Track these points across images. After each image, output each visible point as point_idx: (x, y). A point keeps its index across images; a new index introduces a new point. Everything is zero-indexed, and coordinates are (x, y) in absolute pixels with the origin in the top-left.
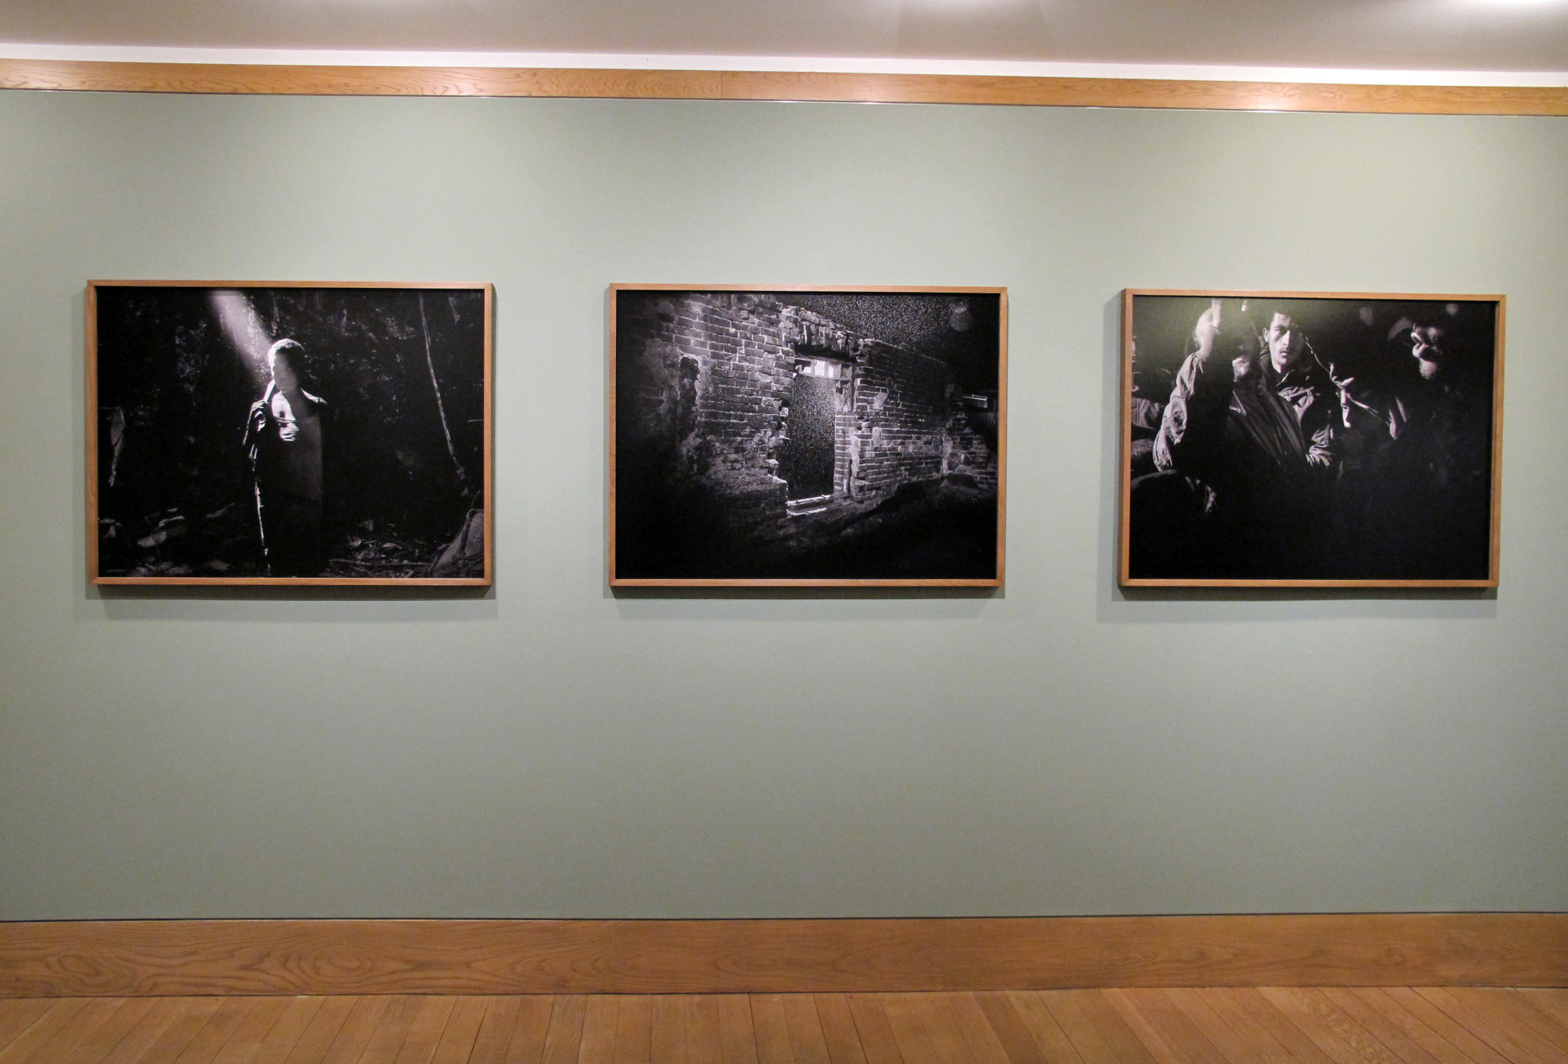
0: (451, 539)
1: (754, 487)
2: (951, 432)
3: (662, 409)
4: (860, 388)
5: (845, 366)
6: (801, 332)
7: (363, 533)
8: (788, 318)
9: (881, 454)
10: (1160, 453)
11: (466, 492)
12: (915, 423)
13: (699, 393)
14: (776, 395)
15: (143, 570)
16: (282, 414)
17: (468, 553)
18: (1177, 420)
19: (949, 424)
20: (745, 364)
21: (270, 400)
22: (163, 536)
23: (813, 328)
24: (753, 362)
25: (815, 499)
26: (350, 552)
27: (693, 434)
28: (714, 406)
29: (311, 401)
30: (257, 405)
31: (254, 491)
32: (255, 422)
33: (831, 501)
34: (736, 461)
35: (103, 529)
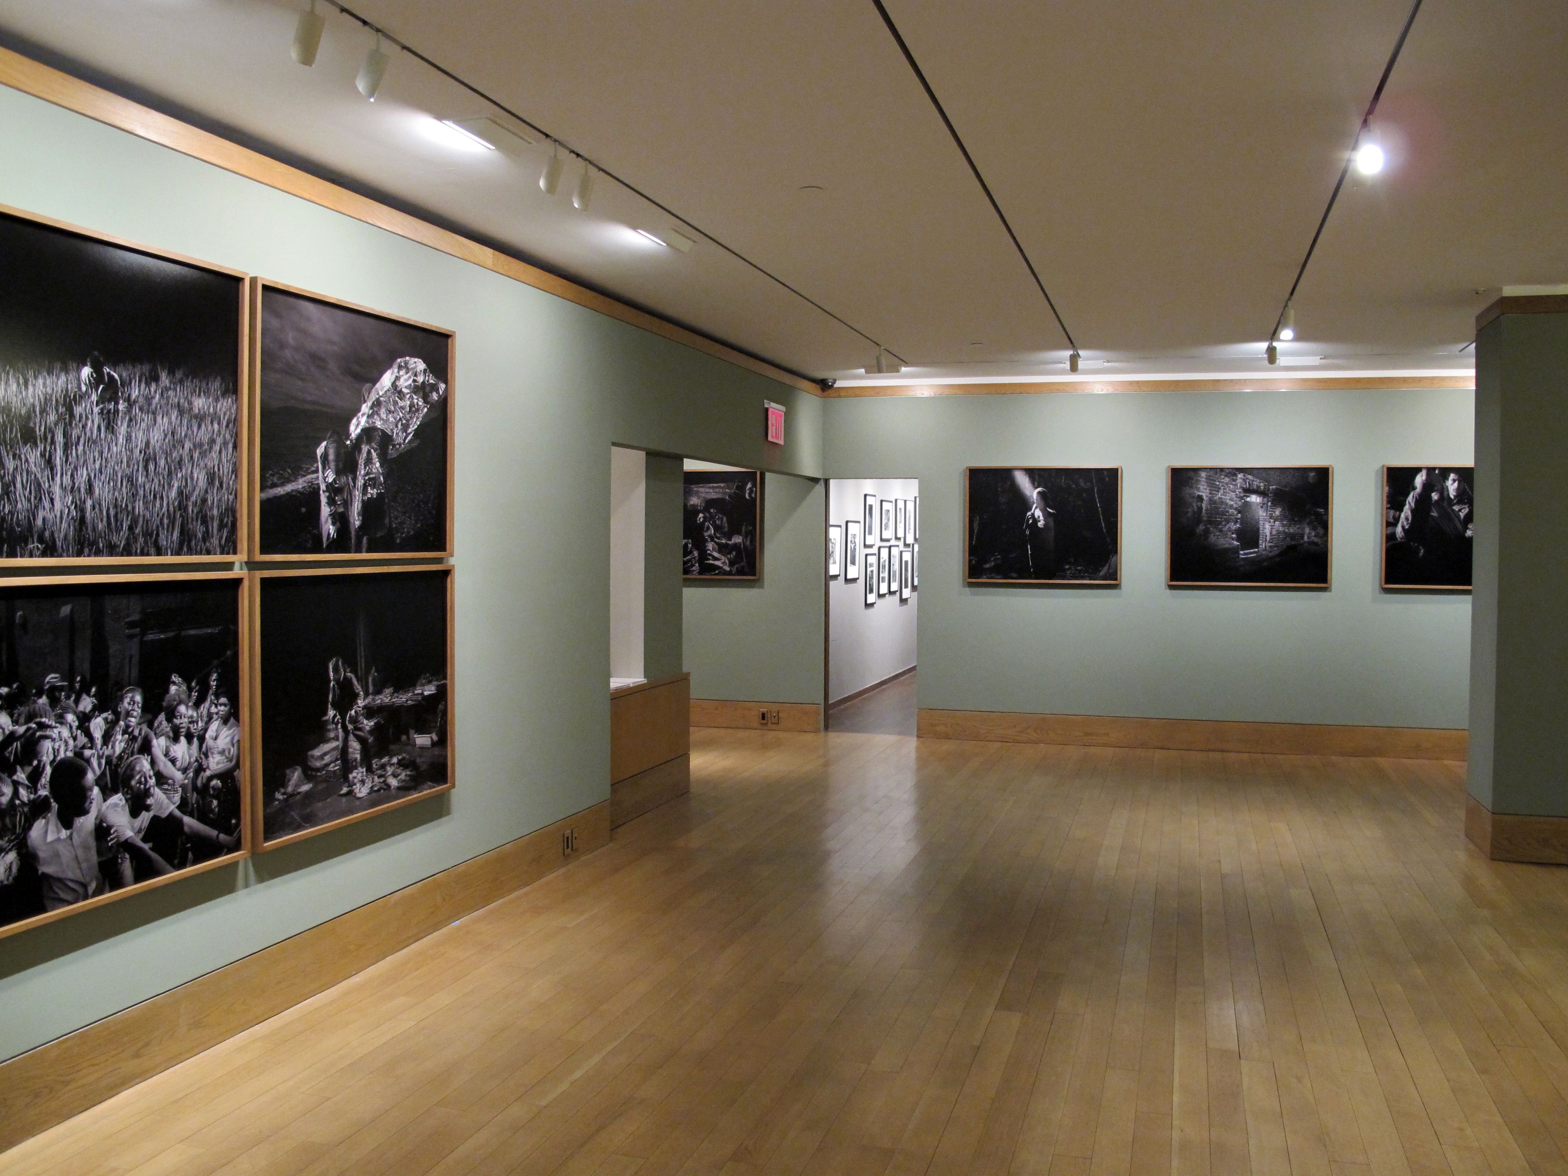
0: (1104, 566)
1: (1227, 546)
2: (1308, 524)
3: (1189, 515)
4: (1270, 506)
5: (1264, 497)
6: (1246, 484)
7: (1069, 563)
8: (1241, 478)
9: (1279, 532)
10: (1399, 532)
11: (1110, 547)
12: (1293, 520)
13: (1204, 508)
14: (1236, 509)
15: (985, 577)
16: (1039, 517)
17: (1111, 571)
18: (1407, 519)
19: (1308, 520)
20: (1223, 497)
21: (1034, 512)
22: (993, 563)
23: (1251, 482)
24: (1226, 496)
25: (1251, 551)
26: (1065, 570)
27: (1201, 525)
28: (1210, 513)
29: (1050, 512)
30: (1029, 513)
31: (1027, 547)
32: (1028, 520)
33: (1258, 551)
34: (1219, 535)
35: (970, 561)
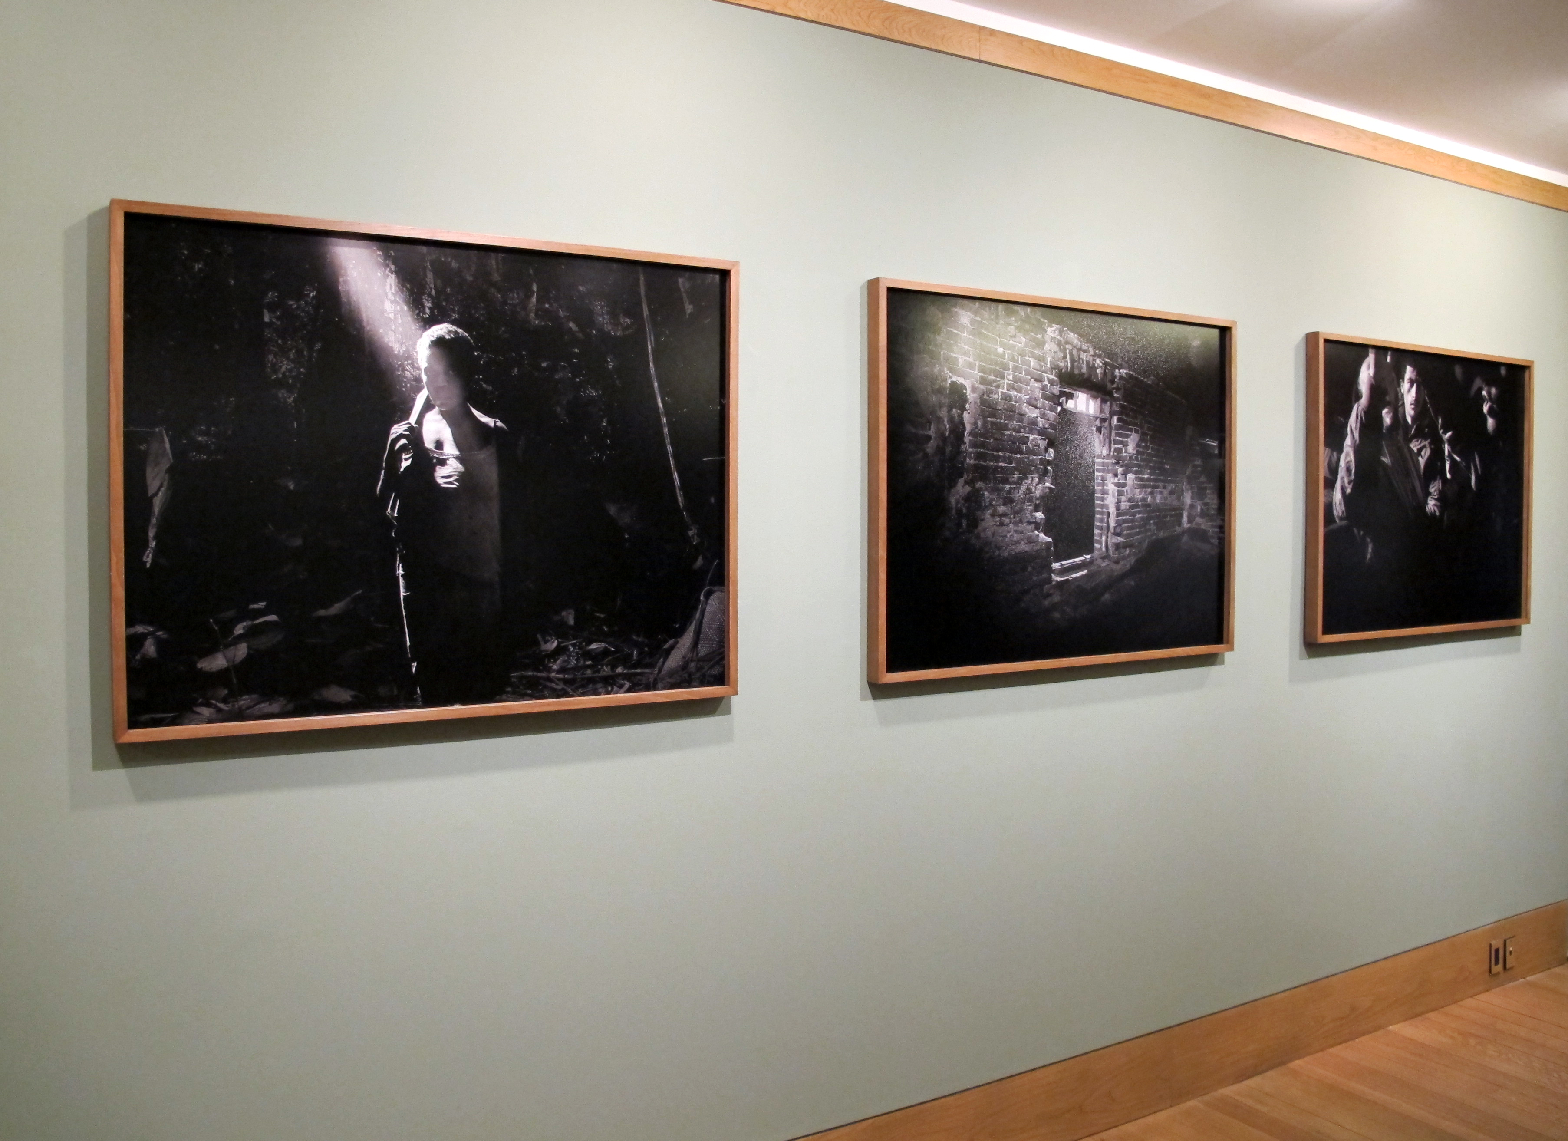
0: (679, 633)
1: (1023, 547)
2: (1190, 480)
3: (931, 447)
4: (1118, 428)
5: (1104, 401)
6: (1065, 357)
7: (562, 631)
8: (1053, 339)
9: (1134, 504)
10: (1338, 503)
11: (700, 562)
12: (1163, 471)
13: (968, 428)
14: (1042, 433)
15: (206, 712)
16: (439, 445)
17: (703, 651)
18: (1348, 470)
19: (1188, 472)
20: (1013, 393)
21: (419, 421)
22: (241, 651)
23: (1075, 352)
24: (1019, 391)
25: (1077, 560)
26: (541, 661)
27: (961, 481)
28: (983, 445)
29: (484, 425)
30: (398, 429)
31: (394, 570)
32: (395, 457)
33: (1091, 562)
34: (1004, 515)
35: (134, 643)
